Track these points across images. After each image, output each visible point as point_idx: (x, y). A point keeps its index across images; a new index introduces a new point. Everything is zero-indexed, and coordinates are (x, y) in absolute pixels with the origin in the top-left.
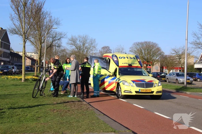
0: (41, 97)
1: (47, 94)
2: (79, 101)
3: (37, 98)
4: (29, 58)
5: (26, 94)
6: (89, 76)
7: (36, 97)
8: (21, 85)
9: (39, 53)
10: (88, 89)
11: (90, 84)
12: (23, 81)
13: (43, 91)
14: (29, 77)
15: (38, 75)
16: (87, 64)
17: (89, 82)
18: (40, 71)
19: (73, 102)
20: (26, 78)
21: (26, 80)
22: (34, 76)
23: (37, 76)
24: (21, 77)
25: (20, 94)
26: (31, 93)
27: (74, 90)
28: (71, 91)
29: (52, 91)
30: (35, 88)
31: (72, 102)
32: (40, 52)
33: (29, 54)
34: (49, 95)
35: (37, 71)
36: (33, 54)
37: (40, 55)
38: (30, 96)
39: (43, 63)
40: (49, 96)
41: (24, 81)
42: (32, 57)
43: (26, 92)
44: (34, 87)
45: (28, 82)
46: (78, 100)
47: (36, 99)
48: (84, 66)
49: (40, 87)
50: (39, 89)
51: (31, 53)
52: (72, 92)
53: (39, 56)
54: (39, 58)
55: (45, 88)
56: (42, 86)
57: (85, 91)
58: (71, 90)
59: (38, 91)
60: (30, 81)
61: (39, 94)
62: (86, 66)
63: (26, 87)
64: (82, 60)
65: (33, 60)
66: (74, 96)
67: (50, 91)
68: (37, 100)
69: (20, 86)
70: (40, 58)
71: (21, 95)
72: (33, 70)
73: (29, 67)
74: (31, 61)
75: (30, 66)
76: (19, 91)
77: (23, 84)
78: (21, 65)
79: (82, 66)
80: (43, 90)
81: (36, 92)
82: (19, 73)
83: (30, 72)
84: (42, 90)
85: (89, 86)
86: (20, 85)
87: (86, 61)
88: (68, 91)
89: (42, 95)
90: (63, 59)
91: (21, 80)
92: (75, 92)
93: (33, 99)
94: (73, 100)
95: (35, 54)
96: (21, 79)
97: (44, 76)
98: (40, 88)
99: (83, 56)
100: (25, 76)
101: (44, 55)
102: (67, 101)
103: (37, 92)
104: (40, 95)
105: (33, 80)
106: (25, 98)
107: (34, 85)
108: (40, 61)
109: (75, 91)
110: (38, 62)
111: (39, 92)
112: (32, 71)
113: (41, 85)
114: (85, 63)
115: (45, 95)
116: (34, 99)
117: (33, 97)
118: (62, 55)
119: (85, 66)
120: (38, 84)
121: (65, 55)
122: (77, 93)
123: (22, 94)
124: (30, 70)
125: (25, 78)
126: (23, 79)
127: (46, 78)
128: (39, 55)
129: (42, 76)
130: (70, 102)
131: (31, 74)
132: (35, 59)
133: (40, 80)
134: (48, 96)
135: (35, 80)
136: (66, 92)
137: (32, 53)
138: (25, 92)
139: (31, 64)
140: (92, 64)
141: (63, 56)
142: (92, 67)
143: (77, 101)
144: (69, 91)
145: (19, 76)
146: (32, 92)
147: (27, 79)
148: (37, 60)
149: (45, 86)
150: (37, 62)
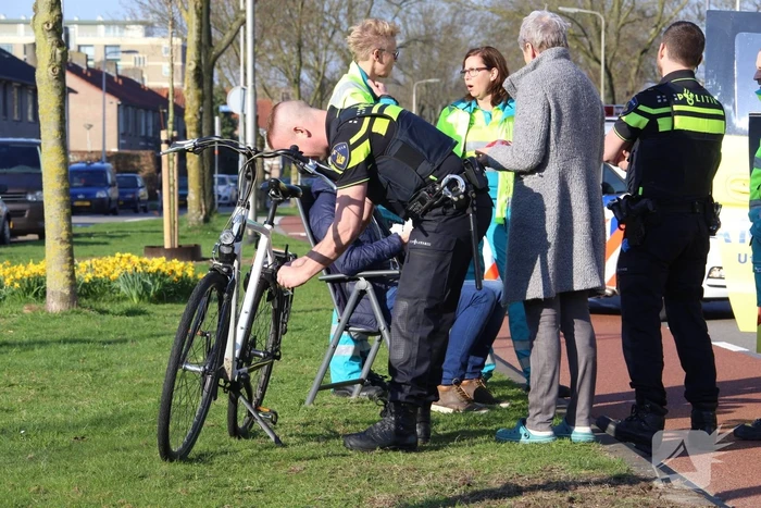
0: (244, 446)
1: (301, 418)
2: (619, 480)
3: (201, 458)
4: (94, 77)
5: (97, 422)
6: (708, 218)
7: (199, 446)
8: (42, 343)
9: (191, 21)
10: (698, 355)
11: (723, 310)
12: (54, 305)
13: (257, 392)
14: (113, 265)
15: (191, 242)
16: (688, 95)
17: (709, 292)
18: (217, 207)
19: (562, 486)
20: (86, 270)
21: (84, 294)
22: (154, 250)
23: (191, 253)
24: (33, 269)
25: (45, 427)
26: (141, 416)
27: (556, 371)
28: (528, 388)
29: (342, 388)
30: (179, 359)
31: (547, 487)
32: (199, 16)
33: (89, 43)
34: (321, 430)
35: (183, 205)
36: (134, 37)
37: (200, 46)
38: (135, 441)
39: (230, 120)
40: (318, 438)
41: (63, 299)
42: (125, 64)
43: (91, 405)
44: (164, 359)
45: (103, 312)
46: (606, 473)
47: (195, 468)
48: (653, 119)
49: (228, 354)
50: (221, 373)
51: (107, 24)
52: (541, 395)
53: (192, 53)
54: (198, 69)
55: (274, 355)
56: (249, 344)
57: (673, 374)
58: (526, 373)
59: (213, 394)
60: (127, 305)
61: (223, 418)
62: (682, 123)
63: (94, 356)
64: (616, 68)
65: (137, 102)
66: (563, 430)
67: (322, 388)
68: (203, 476)
69: (38, 351)
70: (203, 76)
71: (48, 437)
72: (143, 193)
73: (101, 173)
74: (112, 103)
75: (111, 157)
76: (28, 404)
77: (63, 333)
78: (31, 156)
79: (634, 120)
80: (256, 378)
81: (189, 398)
82: (15, 233)
83: (114, 213)
84: (244, 381)
85: (714, 327)
86: (27, 346)
87: (679, 67)
88: (502, 384)
89: (255, 435)
90: (427, 71)
91: (41, 295)
92: (567, 395)
93: (166, 466)
94: (563, 472)
95: (148, 34)
96: (35, 289)
97: (264, 241)
98: (228, 364)
99: (629, 30)
100: (71, 253)
101: (233, 41)
102: (495, 484)
103: (199, 403)
104: (236, 432)
105: (155, 288)
106: (91, 465)
107: (171, 341)
108: (201, 99)
109: (566, 381)
110: (189, 116)
111: (223, 400)
112: (131, 206)
113: (237, 335)
114: (663, 94)
115: (280, 432)
116: (180, 467)
117: (167, 454)
118: (415, 28)
119: (664, 125)
120: (211, 322)
121: (450, 29)
122: (592, 398)
123: (61, 429)
124: (113, 193)
125: (72, 277)
126: (57, 283)
127: (283, 260)
128: (192, 38)
129: (239, 238)
130: (533, 488)
131: (122, 234)
132: (150, 83)
133: (222, 284)
134: (308, 437)
135: (173, 290)
136: (482, 398)
137: (123, 25)
138: (85, 404)
139: (121, 135)
140: (729, 92)
141: (428, 41)
142: (736, 132)
143: (597, 475)
144: (510, 384)
145: (10, 257)
146: (151, 402)
147: (95, 282)
148: (177, 94)
149: (277, 342)
150: (179, 111)
